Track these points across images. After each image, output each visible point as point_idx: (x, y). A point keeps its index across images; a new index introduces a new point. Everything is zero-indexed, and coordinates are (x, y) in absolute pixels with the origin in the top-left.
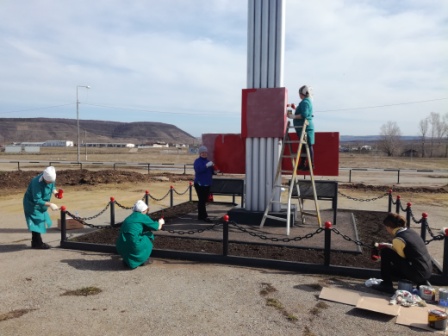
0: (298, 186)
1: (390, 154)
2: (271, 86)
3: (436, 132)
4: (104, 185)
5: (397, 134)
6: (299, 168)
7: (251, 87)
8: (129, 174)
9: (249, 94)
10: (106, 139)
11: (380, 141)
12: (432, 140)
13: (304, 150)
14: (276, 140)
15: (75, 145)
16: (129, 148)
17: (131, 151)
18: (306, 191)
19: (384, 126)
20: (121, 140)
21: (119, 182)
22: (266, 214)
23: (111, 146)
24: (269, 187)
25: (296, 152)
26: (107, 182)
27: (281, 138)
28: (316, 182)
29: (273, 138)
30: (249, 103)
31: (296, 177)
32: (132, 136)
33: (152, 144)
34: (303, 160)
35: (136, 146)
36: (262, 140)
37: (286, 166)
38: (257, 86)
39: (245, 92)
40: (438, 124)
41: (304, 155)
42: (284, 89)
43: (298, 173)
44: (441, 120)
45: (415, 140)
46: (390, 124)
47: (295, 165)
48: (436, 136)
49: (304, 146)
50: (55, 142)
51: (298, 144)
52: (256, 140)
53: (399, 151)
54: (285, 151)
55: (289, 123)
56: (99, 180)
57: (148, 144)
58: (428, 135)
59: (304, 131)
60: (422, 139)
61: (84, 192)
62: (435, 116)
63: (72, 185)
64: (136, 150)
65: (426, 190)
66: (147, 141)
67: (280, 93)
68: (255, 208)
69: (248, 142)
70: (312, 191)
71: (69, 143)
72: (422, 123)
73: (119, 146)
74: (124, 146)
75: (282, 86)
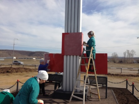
0: (88, 79)
1: (115, 62)
2: (76, 31)
3: (128, 56)
4: (16, 73)
5: (117, 56)
6: (89, 70)
7: (67, 32)
8: (27, 69)
9: (65, 35)
10: (27, 57)
11: (112, 58)
12: (127, 58)
13: (91, 62)
14: (78, 56)
15: (16, 58)
16: (34, 59)
17: (34, 60)
18: (92, 81)
19: (113, 54)
20: (32, 57)
21: (21, 72)
22: (72, 95)
23: (28, 59)
24: (74, 79)
25: (88, 63)
26: (17, 72)
27: (80, 56)
28: (97, 77)
29: (77, 56)
30: (65, 39)
31: (87, 75)
32: (35, 55)
33: (41, 58)
34: (91, 66)
35: (36, 59)
36: (72, 57)
37: (83, 69)
38: (69, 32)
39: (63, 34)
40: (129, 53)
41: (91, 64)
42: (81, 33)
43: (89, 73)
44: (130, 52)
45: (122, 58)
46: (115, 53)
47: (87, 69)
48: (129, 57)
49: (91, 60)
50: (10, 57)
51: (89, 59)
52: (68, 57)
53: (118, 61)
54: (82, 62)
55: (84, 48)
56: (14, 71)
57: (40, 58)
58: (126, 56)
59: (91, 53)
60: (124, 58)
61: (6, 76)
62: (128, 51)
63: (3, 73)
64: (36, 60)
65: (132, 76)
66: (40, 57)
67: (80, 35)
68: (68, 90)
69: (65, 57)
70: (96, 81)
71: (15, 58)
72: (124, 53)
73: (30, 59)
74: (32, 59)
75: (81, 31)
